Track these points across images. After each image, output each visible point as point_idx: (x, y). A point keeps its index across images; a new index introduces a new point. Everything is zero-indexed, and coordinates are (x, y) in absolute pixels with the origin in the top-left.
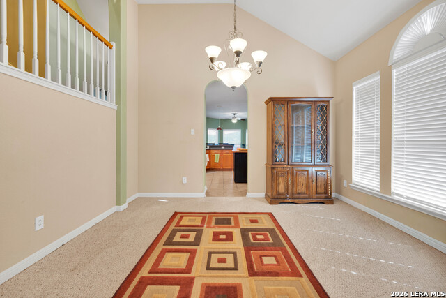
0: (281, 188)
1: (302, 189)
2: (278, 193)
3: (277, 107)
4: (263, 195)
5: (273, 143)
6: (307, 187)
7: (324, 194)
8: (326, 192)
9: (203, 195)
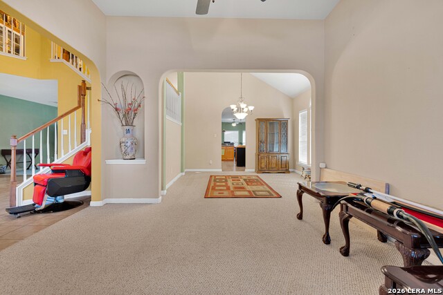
0: (263, 165)
1: (274, 166)
2: (261, 168)
3: (261, 123)
4: (254, 170)
5: (260, 142)
6: (276, 165)
7: (284, 169)
8: (286, 167)
9: (221, 170)
